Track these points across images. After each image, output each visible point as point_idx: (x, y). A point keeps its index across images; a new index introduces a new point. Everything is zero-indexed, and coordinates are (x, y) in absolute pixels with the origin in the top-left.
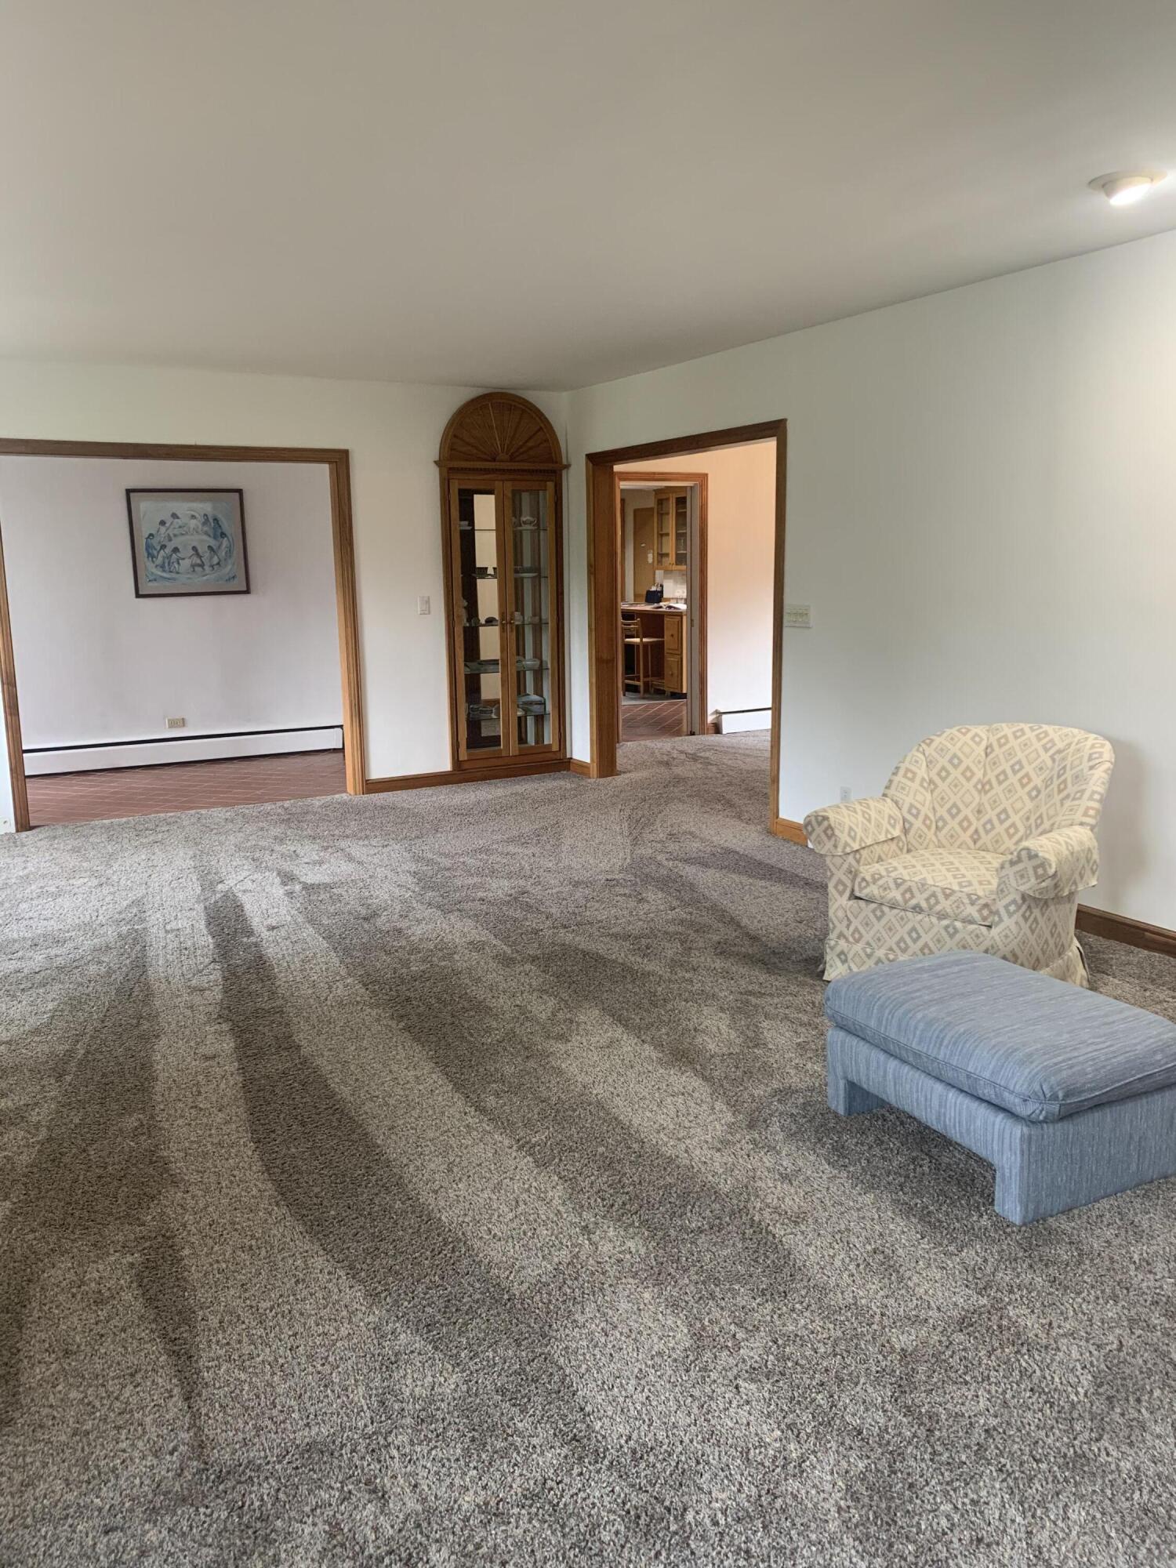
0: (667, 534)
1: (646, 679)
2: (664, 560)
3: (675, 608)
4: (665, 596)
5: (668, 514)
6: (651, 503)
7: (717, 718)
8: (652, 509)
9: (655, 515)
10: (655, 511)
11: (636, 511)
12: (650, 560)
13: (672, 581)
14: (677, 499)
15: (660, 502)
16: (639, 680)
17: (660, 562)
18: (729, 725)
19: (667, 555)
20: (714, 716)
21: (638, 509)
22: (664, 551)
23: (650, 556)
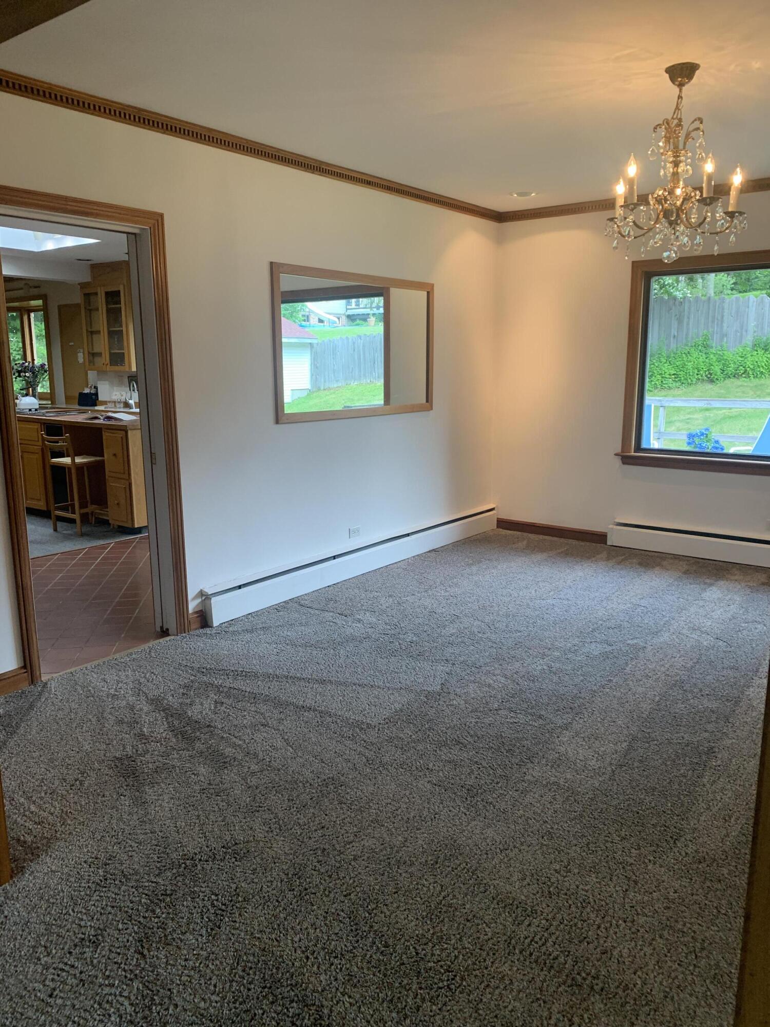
0: (98, 332)
1: (84, 511)
2: (97, 359)
3: (115, 419)
4: (100, 399)
5: (97, 309)
7: (203, 601)
8: (78, 306)
9: (83, 312)
10: (82, 306)
11: (60, 308)
12: (81, 360)
13: (107, 382)
14: (107, 294)
15: (88, 296)
16: (74, 512)
17: (91, 362)
18: (220, 614)
19: (100, 354)
20: (199, 600)
21: (62, 306)
22: (95, 351)
23: (80, 356)
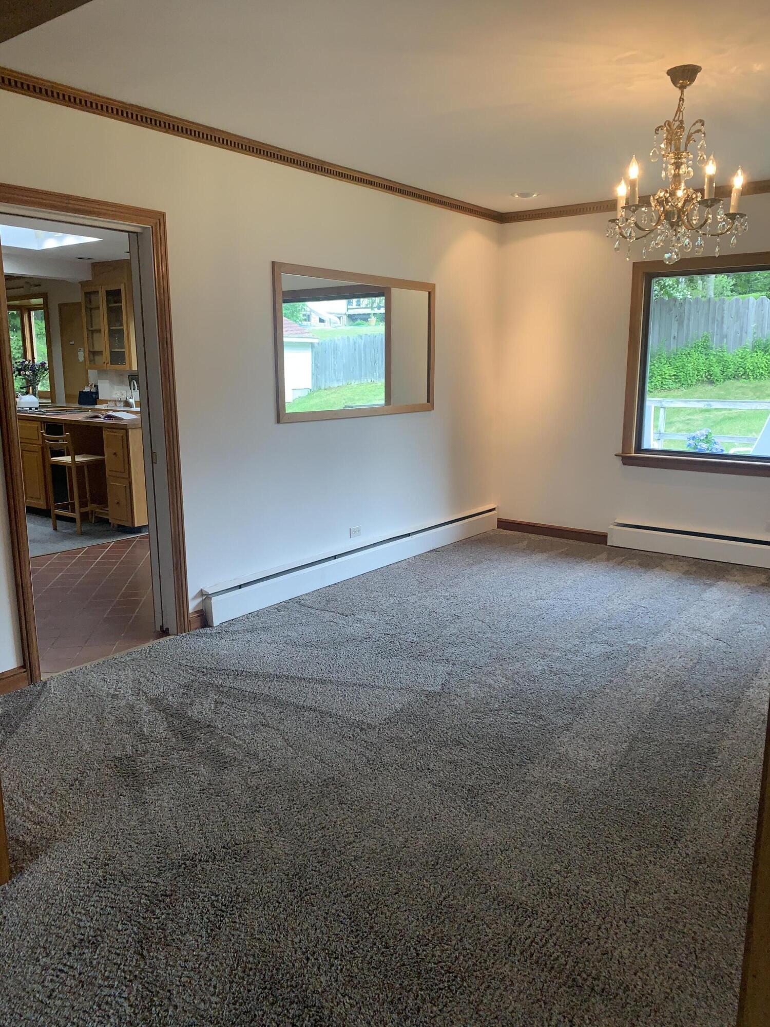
0: (99, 331)
1: (84, 510)
2: (97, 358)
3: (116, 418)
5: (98, 308)
6: (78, 297)
7: (203, 601)
8: (79, 304)
9: (84, 311)
10: (83, 305)
11: (61, 306)
12: (81, 358)
13: (108, 381)
14: (108, 292)
15: (88, 295)
16: (73, 511)
17: (92, 361)
19: (100, 353)
20: (200, 600)
21: (62, 304)
22: (96, 349)
23: (81, 354)
